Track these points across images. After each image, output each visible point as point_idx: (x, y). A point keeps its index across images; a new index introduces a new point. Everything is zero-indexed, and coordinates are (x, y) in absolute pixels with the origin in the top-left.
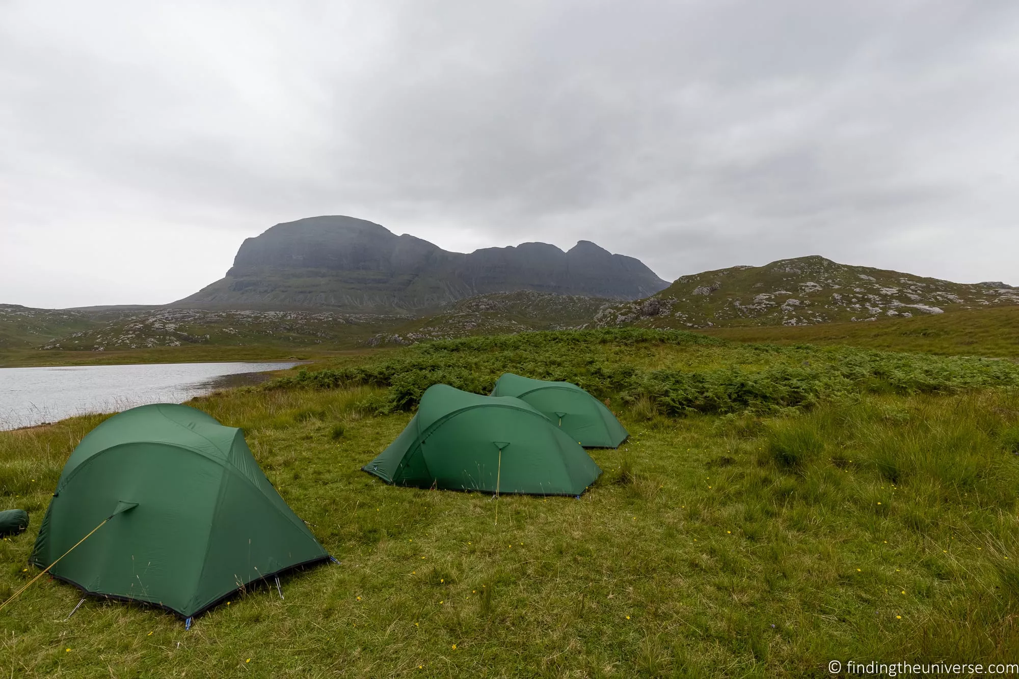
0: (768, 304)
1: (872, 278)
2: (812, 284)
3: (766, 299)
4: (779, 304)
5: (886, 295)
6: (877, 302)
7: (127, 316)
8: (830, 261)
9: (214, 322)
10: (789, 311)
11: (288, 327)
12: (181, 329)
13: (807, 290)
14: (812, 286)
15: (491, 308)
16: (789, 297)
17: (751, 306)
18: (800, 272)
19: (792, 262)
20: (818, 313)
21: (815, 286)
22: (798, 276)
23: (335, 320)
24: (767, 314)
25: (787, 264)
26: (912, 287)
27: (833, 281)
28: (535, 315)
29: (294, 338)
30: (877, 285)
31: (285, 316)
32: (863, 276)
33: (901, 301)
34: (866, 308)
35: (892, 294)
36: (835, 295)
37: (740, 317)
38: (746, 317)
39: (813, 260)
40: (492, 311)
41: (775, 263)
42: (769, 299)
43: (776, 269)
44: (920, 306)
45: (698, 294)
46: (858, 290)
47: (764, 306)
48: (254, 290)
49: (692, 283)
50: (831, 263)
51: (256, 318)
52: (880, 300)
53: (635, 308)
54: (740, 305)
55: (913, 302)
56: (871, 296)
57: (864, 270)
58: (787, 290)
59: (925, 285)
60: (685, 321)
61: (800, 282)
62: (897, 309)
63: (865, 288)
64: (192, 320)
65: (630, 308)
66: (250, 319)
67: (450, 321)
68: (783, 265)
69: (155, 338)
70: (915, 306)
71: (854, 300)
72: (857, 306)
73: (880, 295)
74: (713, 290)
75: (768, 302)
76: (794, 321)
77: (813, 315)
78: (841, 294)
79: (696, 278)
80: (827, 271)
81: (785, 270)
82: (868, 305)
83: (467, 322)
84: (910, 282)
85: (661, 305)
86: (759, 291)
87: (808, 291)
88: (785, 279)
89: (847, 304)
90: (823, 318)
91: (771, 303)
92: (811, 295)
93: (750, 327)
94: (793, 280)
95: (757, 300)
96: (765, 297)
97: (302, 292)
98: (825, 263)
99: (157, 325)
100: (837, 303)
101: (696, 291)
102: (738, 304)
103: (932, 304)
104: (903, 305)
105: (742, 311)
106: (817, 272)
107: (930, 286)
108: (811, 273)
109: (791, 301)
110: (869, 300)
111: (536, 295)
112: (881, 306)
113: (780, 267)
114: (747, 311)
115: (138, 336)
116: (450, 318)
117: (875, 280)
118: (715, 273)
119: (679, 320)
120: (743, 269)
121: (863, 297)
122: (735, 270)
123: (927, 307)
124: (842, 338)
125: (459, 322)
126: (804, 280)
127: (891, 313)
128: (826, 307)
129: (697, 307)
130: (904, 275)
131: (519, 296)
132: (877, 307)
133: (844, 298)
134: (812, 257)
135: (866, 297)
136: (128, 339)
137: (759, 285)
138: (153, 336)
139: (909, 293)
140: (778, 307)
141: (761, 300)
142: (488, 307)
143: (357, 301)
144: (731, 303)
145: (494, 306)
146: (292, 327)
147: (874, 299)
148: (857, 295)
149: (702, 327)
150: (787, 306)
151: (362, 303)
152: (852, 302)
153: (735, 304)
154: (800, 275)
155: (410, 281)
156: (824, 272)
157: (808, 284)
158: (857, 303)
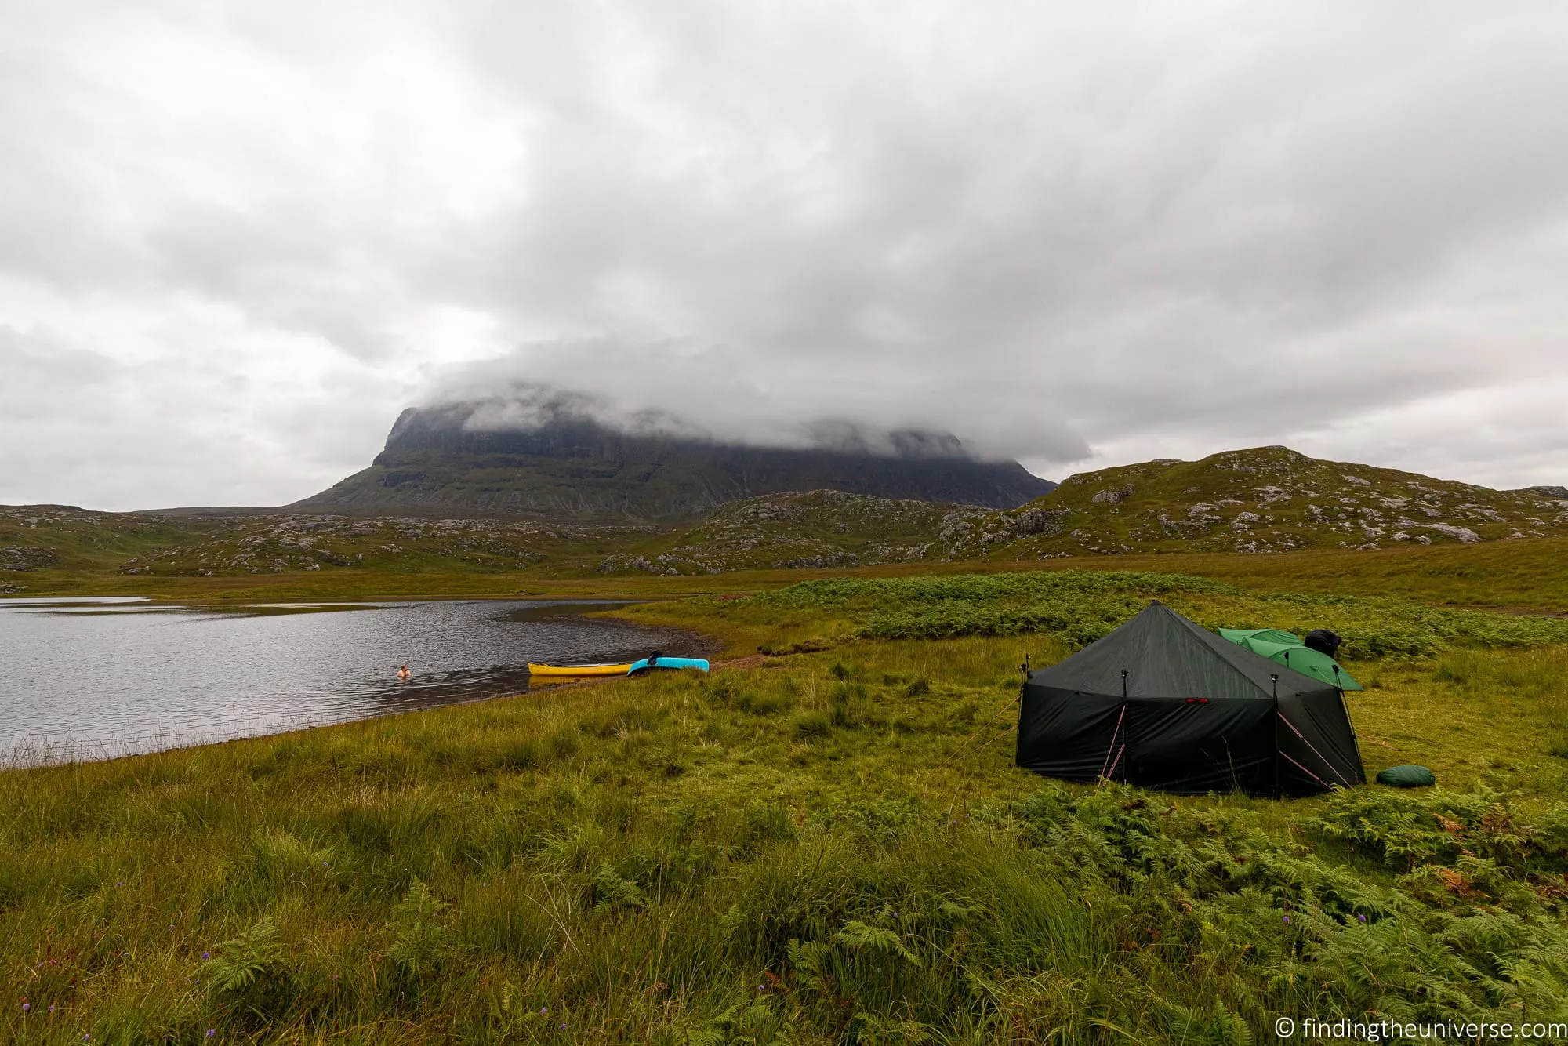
0: (1210, 519)
1: (1364, 482)
2: (1274, 489)
3: (1207, 512)
4: (1227, 520)
5: (1390, 509)
6: (1377, 520)
7: (232, 524)
8: (1299, 453)
9: (365, 535)
10: (1243, 529)
11: (474, 543)
12: (319, 544)
14: (1275, 492)
15: (778, 517)
16: (1241, 509)
17: (1184, 522)
18: (1254, 471)
19: (1241, 456)
20: (1288, 534)
21: (1279, 493)
22: (1251, 477)
23: (541, 533)
24: (1209, 533)
25: (1234, 459)
26: (1427, 496)
27: (1306, 485)
28: (844, 528)
29: (485, 560)
30: (1375, 494)
31: (468, 526)
32: (1350, 478)
33: (1411, 517)
34: (1360, 528)
35: (1398, 508)
36: (1313, 507)
37: (1168, 538)
38: (1178, 539)
39: (1272, 452)
40: (779, 522)
41: (1217, 456)
42: (1211, 512)
43: (1218, 465)
44: (1441, 527)
45: (1101, 502)
46: (1346, 500)
47: (1204, 522)
48: (415, 487)
49: (1091, 485)
50: (1300, 457)
51: (427, 529)
52: (1381, 517)
53: (1009, 522)
54: (1168, 519)
55: (1431, 520)
56: (1367, 510)
57: (1352, 468)
58: (1236, 498)
59: (1445, 493)
60: (1086, 543)
61: (1255, 486)
62: (1407, 529)
63: (1356, 497)
64: (332, 532)
65: (1000, 522)
66: (418, 531)
67: (718, 537)
68: (1228, 459)
69: (284, 559)
70: (1435, 526)
71: (1341, 515)
72: (1347, 524)
73: (1380, 509)
74: (1124, 496)
75: (1209, 516)
76: (1252, 546)
77: (1282, 537)
78: (1320, 506)
79: (1096, 477)
80: (1295, 469)
81: (1232, 467)
82: (1362, 523)
83: (744, 538)
84: (1424, 488)
85: (1047, 519)
86: (1194, 499)
87: (1269, 500)
88: (1232, 481)
89: (1331, 521)
90: (1296, 542)
91: (1215, 517)
92: (1274, 507)
93: (1187, 553)
94: (1244, 483)
95: (1193, 513)
96: (1204, 508)
97: (486, 490)
98: (1292, 457)
99: (286, 539)
100: (1315, 520)
101: (1097, 497)
102: (1163, 518)
103: (1460, 524)
104: (1416, 524)
105: (1171, 530)
106: (1280, 471)
107: (1454, 495)
108: (1271, 472)
109: (1246, 515)
110: (1364, 516)
111: (843, 498)
112: (1383, 525)
113: (1224, 463)
114: (1179, 528)
115: (260, 556)
116: (717, 533)
117: (1369, 484)
118: (1125, 470)
119: (1077, 542)
120: (1168, 464)
121: (1355, 512)
122: (1156, 466)
123: (1452, 528)
124: (1341, 576)
125: (731, 539)
126: (1261, 483)
127: (1399, 535)
128: (1300, 525)
129: (1101, 521)
130: (1412, 476)
131: (818, 499)
132: (1378, 526)
133: (1325, 511)
134: (1271, 449)
135: (1359, 511)
136: (246, 559)
137: (1193, 489)
138: (280, 555)
139: (1423, 506)
140: (1226, 524)
141: (1200, 512)
142: (772, 515)
143: (568, 503)
144: (1152, 517)
145: (782, 514)
146: (480, 544)
147: (1372, 515)
148: (1346, 508)
149: (1114, 553)
150: (1239, 522)
151: (575, 507)
152: (1338, 519)
153: (1159, 518)
154: (1254, 476)
155: (649, 474)
156: (1291, 471)
157: (1268, 488)
158: (1346, 520)
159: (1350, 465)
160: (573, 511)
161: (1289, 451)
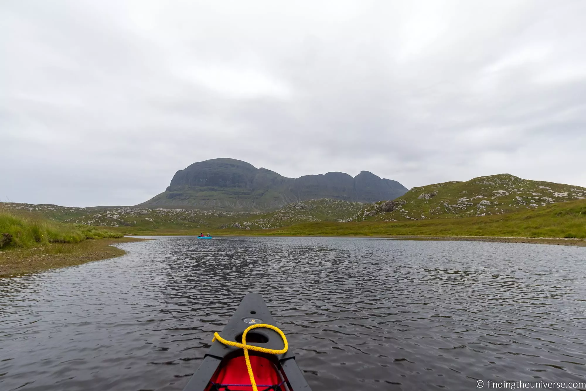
0: (467, 204)
1: (547, 188)
2: (503, 191)
3: (466, 201)
4: (475, 204)
5: (558, 197)
6: (551, 202)
8: (516, 177)
9: (144, 215)
10: (481, 208)
11: (183, 218)
12: (121, 218)
13: (498, 195)
14: (503, 193)
15: (303, 208)
16: (484, 200)
17: (455, 206)
18: (494, 184)
19: (488, 178)
20: (502, 209)
21: (505, 193)
22: (492, 187)
24: (466, 211)
25: (485, 179)
27: (518, 190)
28: (329, 213)
29: (185, 224)
30: (551, 191)
31: (185, 212)
32: (541, 187)
35: (563, 196)
36: (517, 197)
37: (447, 213)
38: (451, 213)
39: (503, 176)
40: (303, 210)
41: (476, 179)
42: (469, 201)
43: (476, 182)
45: (422, 199)
46: (535, 194)
47: (465, 206)
48: (179, 198)
49: (419, 192)
50: (517, 179)
51: (168, 213)
52: (553, 201)
53: (376, 207)
54: (448, 205)
56: (546, 198)
57: (542, 183)
58: (483, 196)
60: (406, 215)
61: (493, 190)
63: (541, 193)
65: (373, 207)
66: (163, 213)
67: (276, 216)
68: (482, 179)
69: (106, 223)
71: (532, 201)
72: (535, 205)
73: (553, 197)
74: (432, 196)
75: (467, 203)
76: (484, 215)
77: (499, 211)
78: (521, 197)
79: (422, 189)
80: (514, 183)
81: (483, 183)
82: (543, 204)
83: (284, 216)
85: (394, 205)
86: (463, 196)
88: (482, 189)
89: (526, 203)
91: (470, 203)
92: (500, 198)
94: (488, 189)
95: (459, 202)
96: (466, 200)
97: (203, 199)
98: (513, 179)
100: (518, 203)
101: (420, 197)
102: (446, 204)
105: (449, 209)
106: (506, 184)
108: (502, 185)
109: (484, 202)
110: (544, 201)
111: (332, 201)
113: (479, 181)
114: (452, 209)
115: (97, 222)
117: (549, 188)
118: (435, 185)
119: (402, 214)
120: (455, 183)
121: (539, 199)
122: (450, 183)
126: (496, 189)
128: (510, 206)
129: (418, 206)
130: (573, 187)
131: (322, 202)
133: (524, 199)
134: (503, 175)
135: (542, 199)
137: (464, 192)
140: (474, 206)
141: (463, 201)
143: (233, 204)
144: (442, 204)
145: (305, 207)
146: (185, 218)
147: (548, 200)
148: (534, 197)
149: (417, 219)
150: (481, 205)
151: (235, 206)
152: (530, 203)
153: (444, 204)
154: (494, 186)
155: (263, 194)
156: (511, 184)
157: (500, 191)
158: (535, 203)
159: (542, 182)
160: (234, 207)
161: (512, 176)
